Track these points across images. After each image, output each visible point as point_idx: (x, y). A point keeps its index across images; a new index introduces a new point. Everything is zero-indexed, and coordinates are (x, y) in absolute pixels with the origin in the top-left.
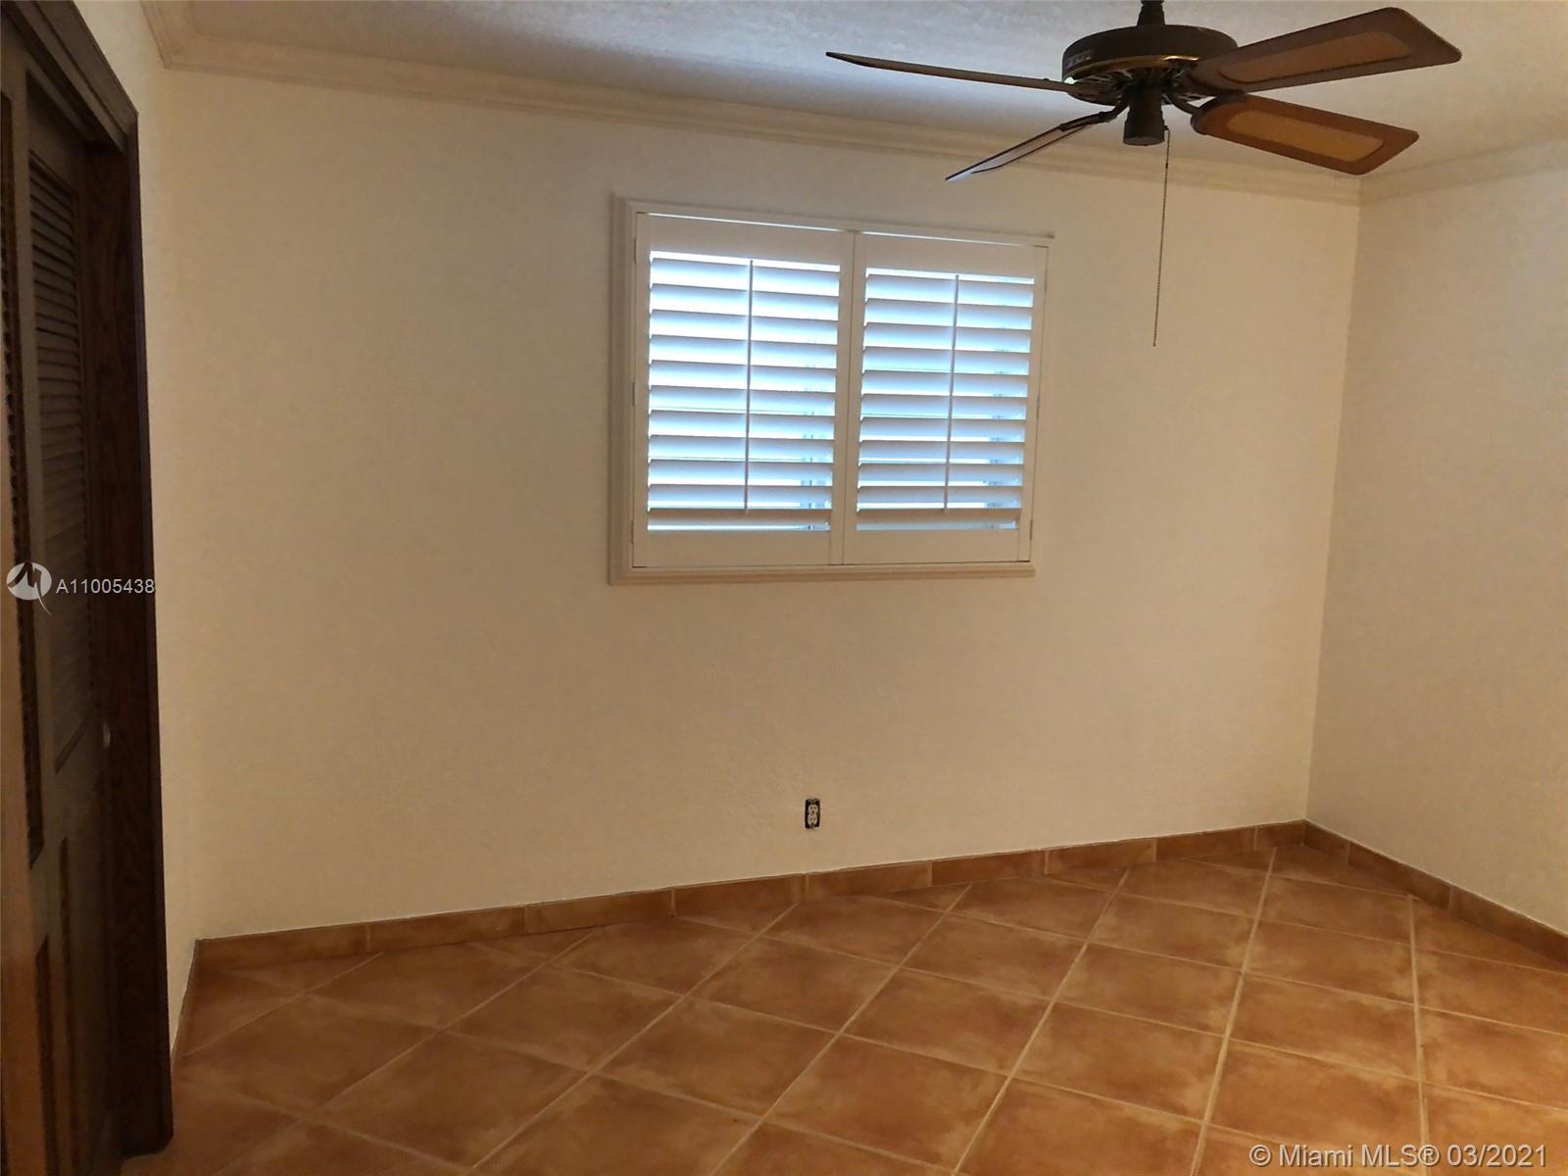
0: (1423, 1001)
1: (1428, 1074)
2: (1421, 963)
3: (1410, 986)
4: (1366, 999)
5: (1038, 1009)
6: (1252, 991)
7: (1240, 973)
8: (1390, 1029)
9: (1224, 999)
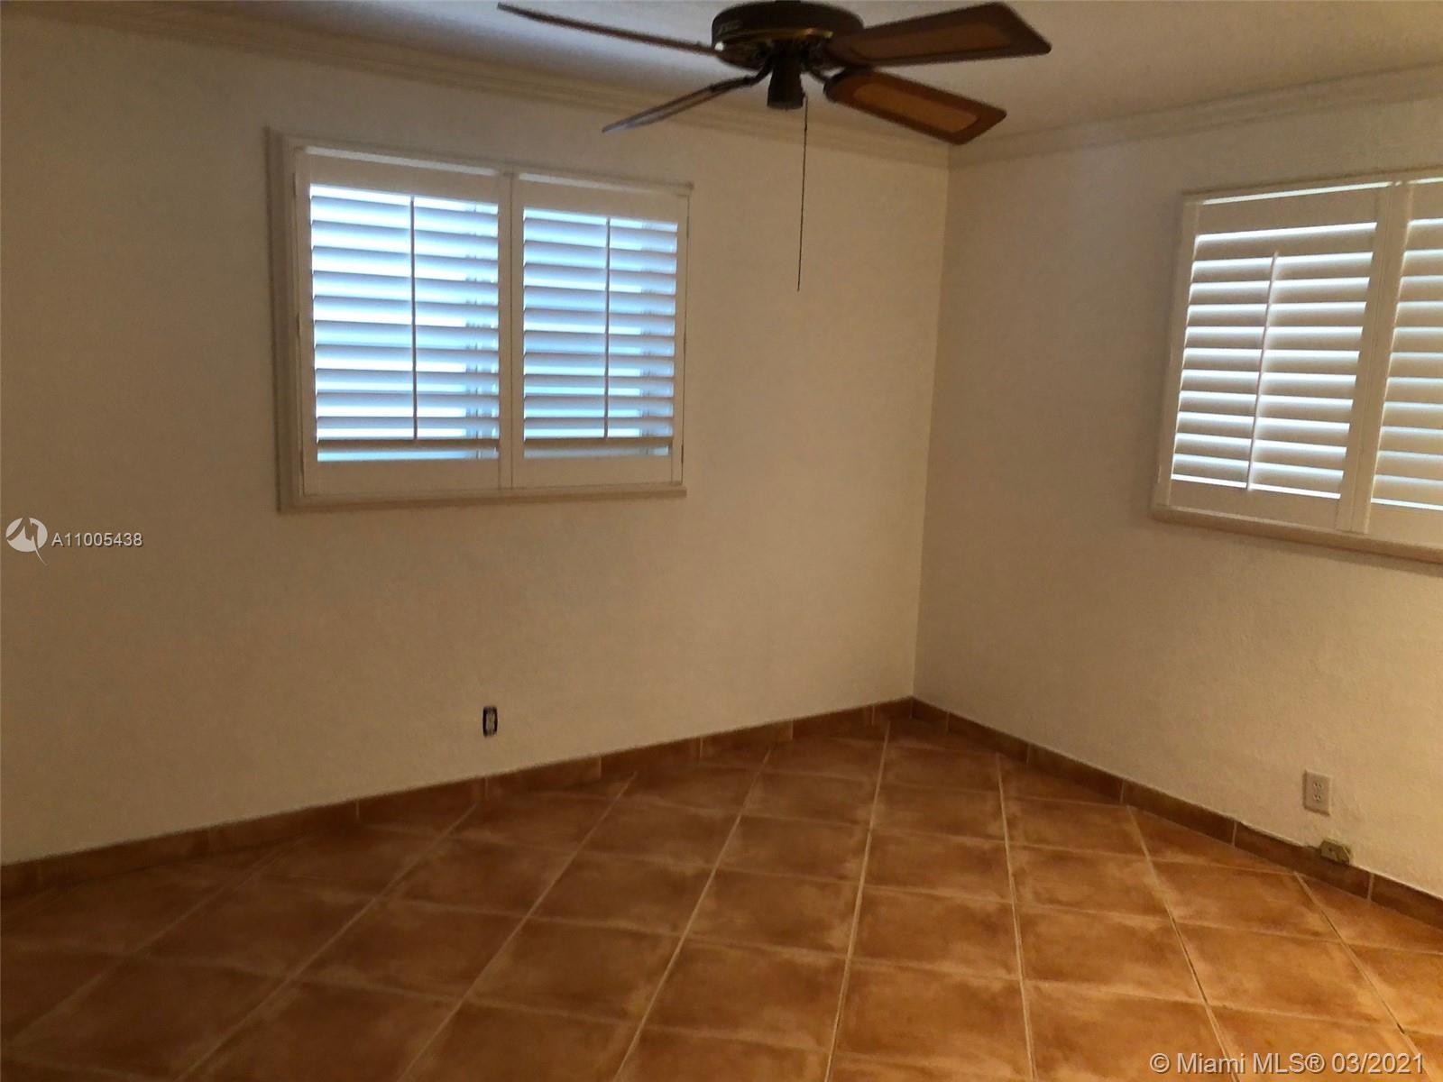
0: (1012, 838)
1: (1019, 898)
2: (1009, 808)
3: (1001, 828)
4: (968, 841)
5: (702, 876)
6: (879, 844)
7: (868, 830)
8: (988, 863)
9: (858, 852)
